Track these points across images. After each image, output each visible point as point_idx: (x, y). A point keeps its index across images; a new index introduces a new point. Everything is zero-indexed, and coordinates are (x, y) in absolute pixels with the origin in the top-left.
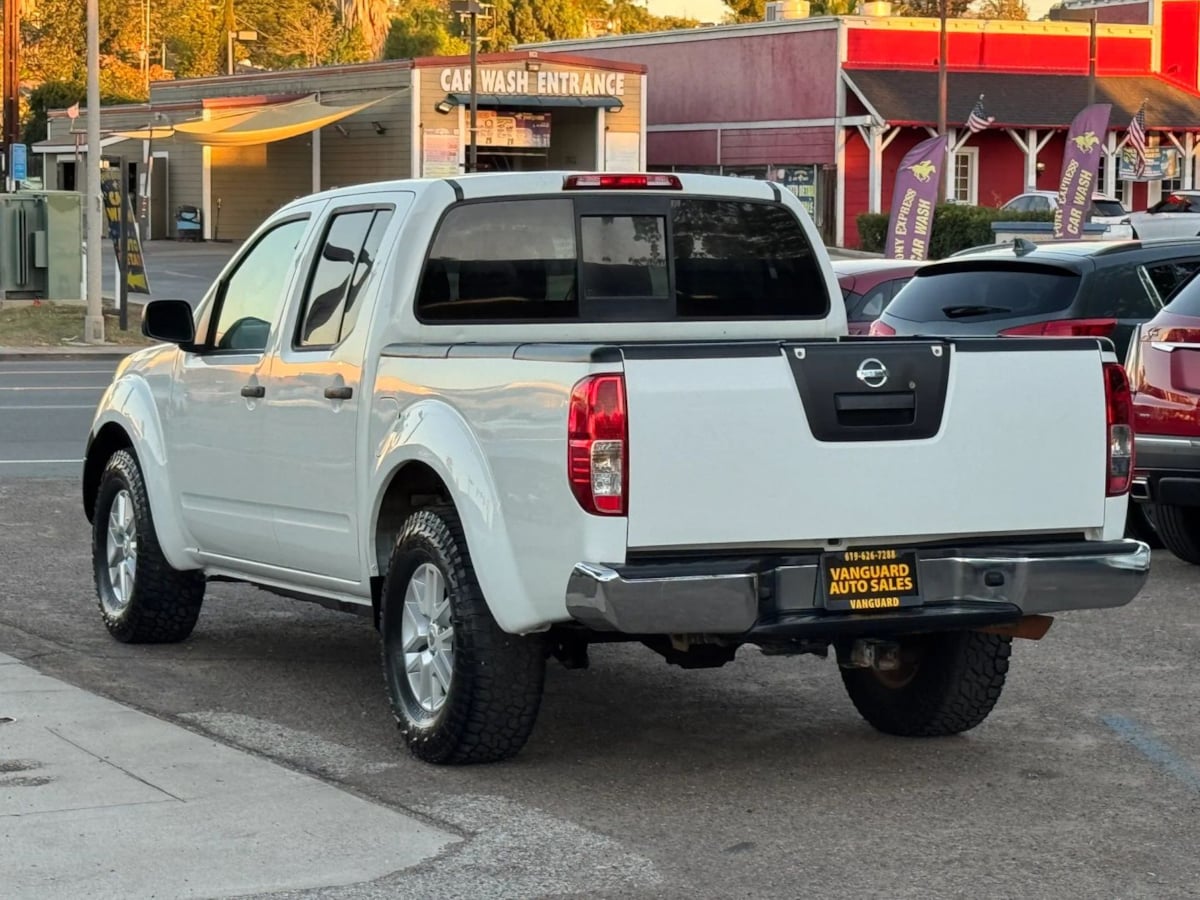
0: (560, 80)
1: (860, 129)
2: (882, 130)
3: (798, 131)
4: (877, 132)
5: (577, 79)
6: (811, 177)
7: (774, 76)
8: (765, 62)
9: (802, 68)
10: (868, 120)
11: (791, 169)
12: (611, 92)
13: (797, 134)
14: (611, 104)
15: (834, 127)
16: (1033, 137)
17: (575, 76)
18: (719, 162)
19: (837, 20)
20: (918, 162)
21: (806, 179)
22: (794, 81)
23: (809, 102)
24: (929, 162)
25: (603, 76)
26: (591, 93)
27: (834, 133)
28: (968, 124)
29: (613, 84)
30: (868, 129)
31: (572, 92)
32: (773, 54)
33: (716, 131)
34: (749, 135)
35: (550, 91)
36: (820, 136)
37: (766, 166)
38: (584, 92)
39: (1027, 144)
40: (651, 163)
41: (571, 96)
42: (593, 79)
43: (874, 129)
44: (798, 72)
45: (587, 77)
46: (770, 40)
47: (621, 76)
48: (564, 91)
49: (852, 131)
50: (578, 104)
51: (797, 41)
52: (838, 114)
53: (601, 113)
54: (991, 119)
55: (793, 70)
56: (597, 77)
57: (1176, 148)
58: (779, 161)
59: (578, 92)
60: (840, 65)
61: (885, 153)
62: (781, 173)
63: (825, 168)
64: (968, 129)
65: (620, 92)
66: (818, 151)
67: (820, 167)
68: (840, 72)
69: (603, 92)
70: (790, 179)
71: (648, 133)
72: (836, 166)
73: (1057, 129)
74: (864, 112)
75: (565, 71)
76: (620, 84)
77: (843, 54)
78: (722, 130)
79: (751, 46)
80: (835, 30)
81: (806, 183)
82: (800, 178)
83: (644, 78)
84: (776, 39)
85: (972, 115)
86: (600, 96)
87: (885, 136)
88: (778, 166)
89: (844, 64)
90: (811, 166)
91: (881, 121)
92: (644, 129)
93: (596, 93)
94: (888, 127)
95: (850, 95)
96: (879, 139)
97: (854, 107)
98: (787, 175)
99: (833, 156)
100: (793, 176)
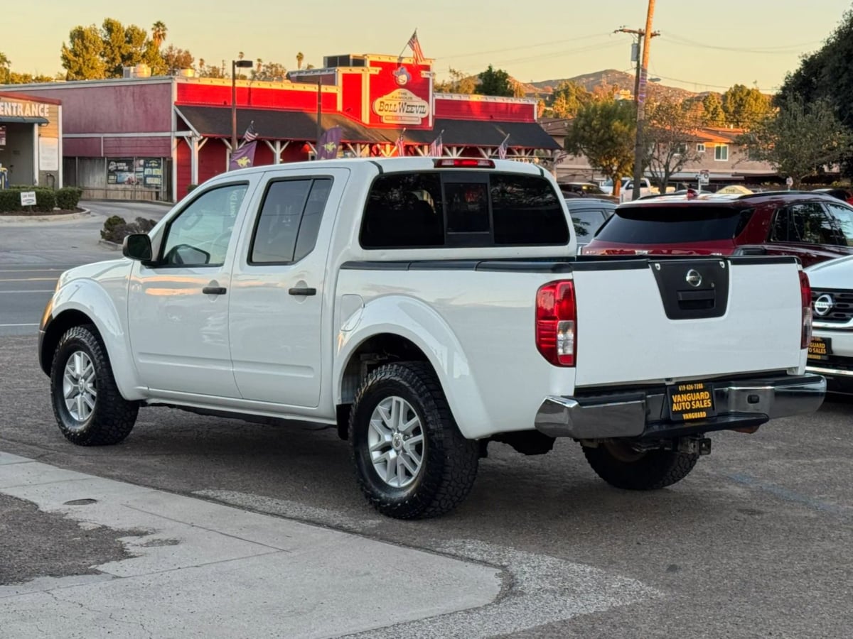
0: (12, 107)
1: (186, 138)
2: (198, 139)
3: (149, 139)
4: (195, 140)
5: (22, 107)
6: (160, 164)
7: (134, 108)
8: (129, 100)
9: (151, 105)
10: (190, 133)
11: (147, 160)
12: (42, 115)
13: (149, 141)
14: (42, 122)
15: (170, 137)
16: (278, 144)
17: (21, 105)
18: (102, 155)
19: (171, 78)
20: (240, 158)
21: (156, 165)
22: (146, 111)
23: (155, 122)
24: (246, 158)
25: (37, 106)
26: (30, 115)
27: (170, 140)
28: (245, 137)
29: (43, 110)
30: (190, 138)
31: (19, 114)
32: (133, 96)
33: (100, 138)
34: (120, 141)
35: (6, 114)
36: (162, 142)
37: (132, 157)
38: (26, 115)
39: (275, 148)
40: (68, 155)
41: (18, 116)
42: (31, 107)
43: (194, 139)
44: (149, 106)
45: (28, 105)
46: (131, 88)
47: (47, 106)
48: (14, 113)
49: (181, 139)
50: (23, 121)
51: (147, 89)
52: (173, 130)
53: (36, 126)
54: (257, 134)
55: (145, 105)
56: (33, 106)
57: (351, 151)
58: (142, 155)
59: (22, 115)
60: (173, 103)
61: (200, 152)
62: (142, 162)
63: (167, 159)
64: (245, 139)
65: (47, 115)
66: (161, 150)
67: (164, 159)
68: (173, 107)
69: (37, 115)
70: (147, 165)
71: (63, 138)
72: (172, 158)
73: (291, 140)
74: (187, 129)
75: (14, 102)
76: (46, 110)
77: (175, 97)
78: (104, 138)
79: (120, 91)
80: (170, 84)
81: (157, 167)
82: (153, 165)
83: (60, 107)
84: (135, 89)
85: (247, 132)
86: (35, 117)
87: (200, 142)
88: (140, 158)
89: (175, 103)
90: (160, 158)
91: (198, 134)
92: (61, 136)
93: (33, 115)
94: (202, 137)
95: (179, 119)
96: (197, 143)
97: (182, 126)
98: (145, 163)
99: (170, 153)
100: (149, 163)
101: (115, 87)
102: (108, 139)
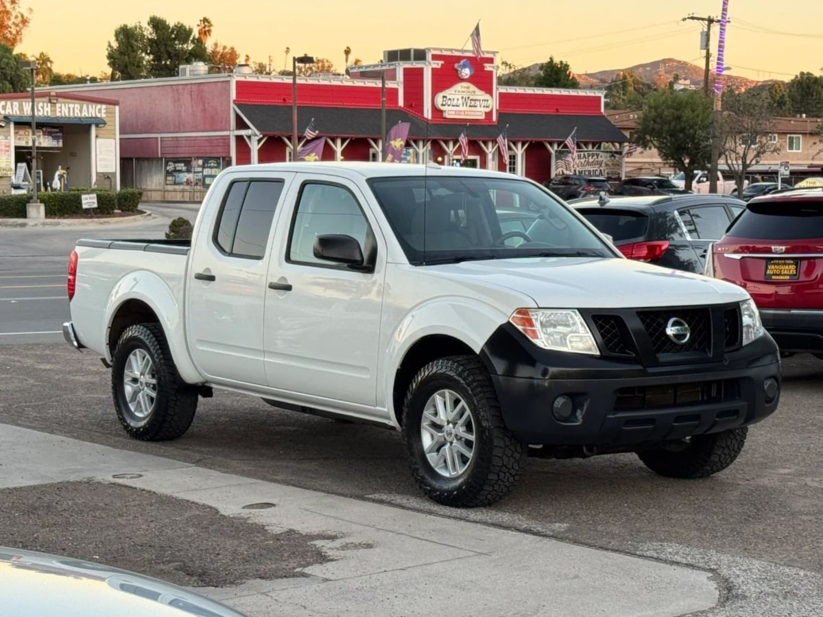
0: (69, 108)
1: (245, 138)
2: (257, 138)
3: (208, 138)
4: (255, 139)
5: (79, 108)
6: (219, 164)
7: (192, 107)
8: (186, 99)
9: (209, 103)
10: (249, 132)
11: (206, 160)
12: (99, 115)
13: (207, 140)
14: (99, 123)
15: (229, 136)
16: (339, 142)
17: (77, 106)
18: (160, 156)
19: (230, 76)
20: (308, 155)
21: (215, 165)
22: (204, 110)
23: (214, 122)
24: (314, 154)
25: (94, 106)
26: (87, 116)
27: (229, 139)
28: (305, 134)
29: (100, 111)
30: (249, 137)
31: (76, 115)
32: (191, 95)
33: (157, 138)
34: (177, 140)
35: (63, 115)
36: (222, 141)
37: (191, 158)
38: (83, 115)
39: (336, 146)
40: (125, 156)
41: (76, 118)
42: (88, 108)
43: (253, 137)
44: (207, 105)
45: (85, 106)
46: (189, 87)
47: (104, 106)
48: (71, 115)
49: (240, 139)
50: (80, 122)
51: (205, 88)
52: (231, 129)
53: (93, 129)
54: (317, 132)
55: (204, 104)
56: (90, 107)
57: (414, 148)
58: (200, 155)
59: (79, 115)
60: (232, 101)
61: (260, 151)
62: (200, 162)
63: (227, 159)
64: (305, 137)
65: (104, 116)
66: (220, 149)
67: (224, 158)
68: (232, 105)
69: (94, 116)
70: (206, 165)
71: (120, 139)
72: (231, 158)
73: (352, 138)
74: (247, 127)
75: (72, 103)
76: (103, 111)
77: (233, 96)
78: (161, 138)
79: (177, 90)
80: (229, 81)
81: (216, 167)
82: (212, 165)
83: (117, 108)
84: (193, 87)
85: (308, 129)
86: (92, 118)
87: (259, 141)
88: (198, 158)
89: (234, 101)
90: (219, 158)
91: (258, 133)
92: (118, 137)
93: (90, 116)
94: (261, 136)
95: (238, 118)
96: (256, 143)
97: (241, 124)
98: (204, 164)
99: (229, 152)
100: (208, 163)
101: (172, 85)
102: (165, 139)
